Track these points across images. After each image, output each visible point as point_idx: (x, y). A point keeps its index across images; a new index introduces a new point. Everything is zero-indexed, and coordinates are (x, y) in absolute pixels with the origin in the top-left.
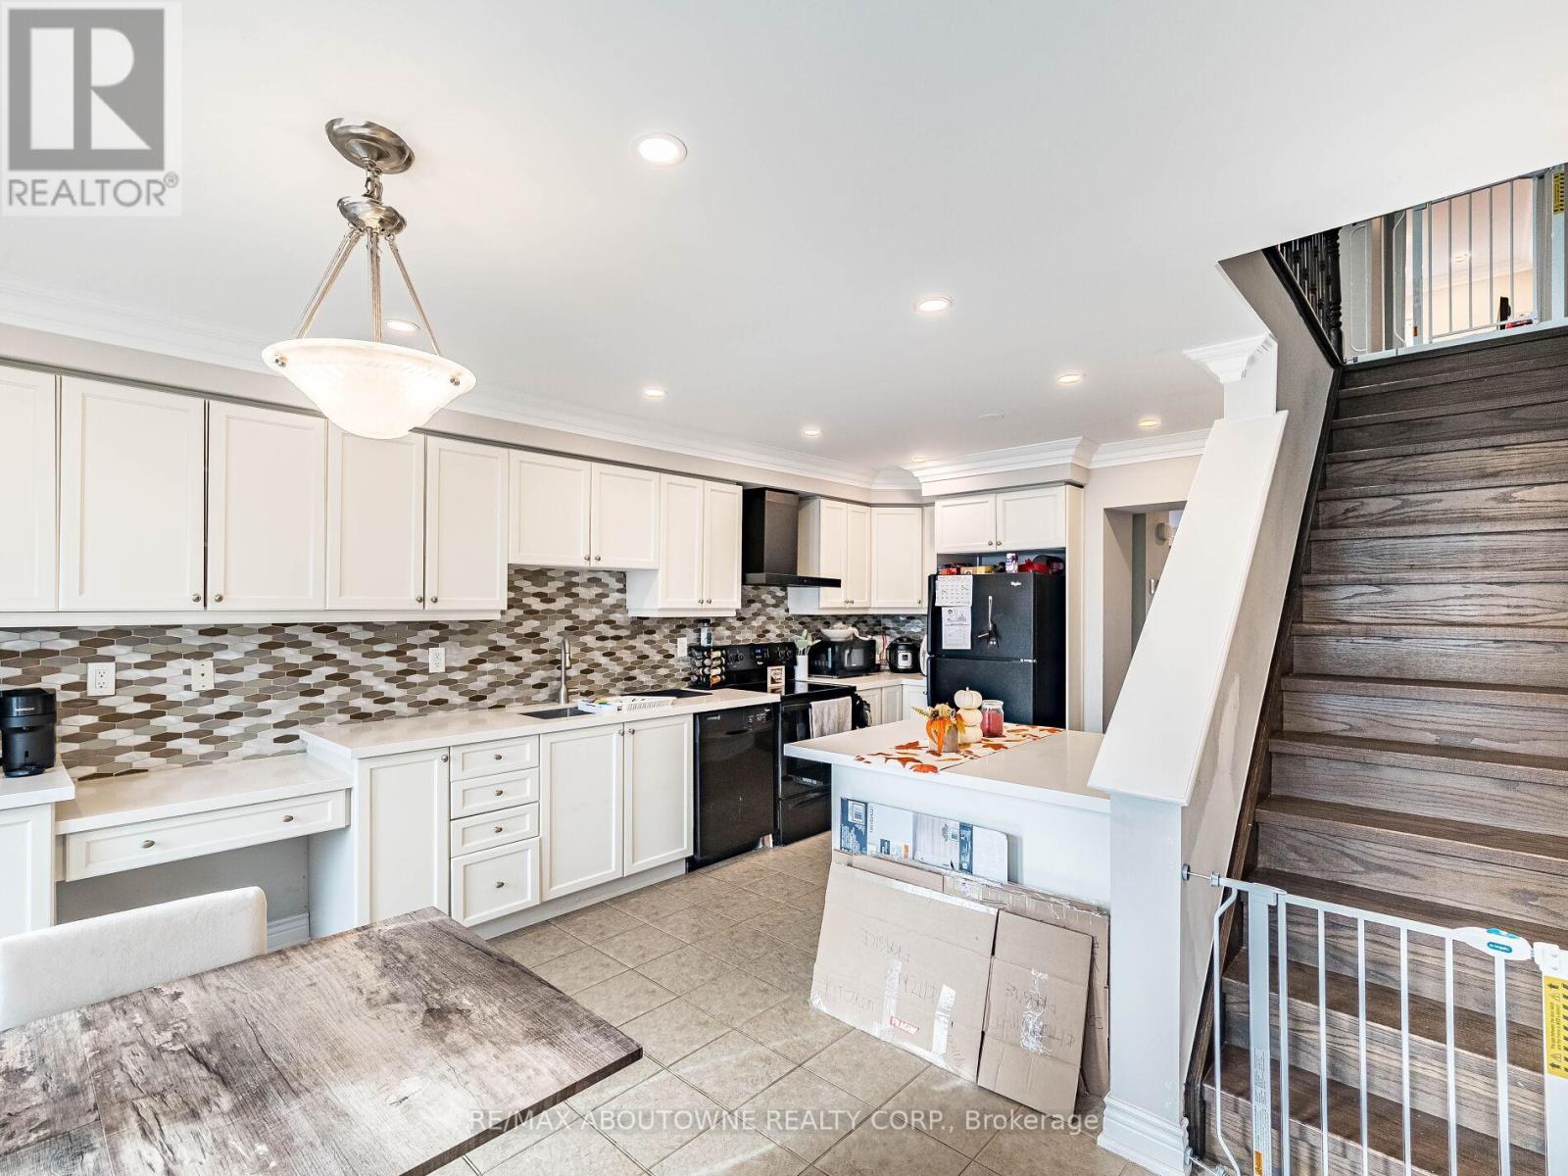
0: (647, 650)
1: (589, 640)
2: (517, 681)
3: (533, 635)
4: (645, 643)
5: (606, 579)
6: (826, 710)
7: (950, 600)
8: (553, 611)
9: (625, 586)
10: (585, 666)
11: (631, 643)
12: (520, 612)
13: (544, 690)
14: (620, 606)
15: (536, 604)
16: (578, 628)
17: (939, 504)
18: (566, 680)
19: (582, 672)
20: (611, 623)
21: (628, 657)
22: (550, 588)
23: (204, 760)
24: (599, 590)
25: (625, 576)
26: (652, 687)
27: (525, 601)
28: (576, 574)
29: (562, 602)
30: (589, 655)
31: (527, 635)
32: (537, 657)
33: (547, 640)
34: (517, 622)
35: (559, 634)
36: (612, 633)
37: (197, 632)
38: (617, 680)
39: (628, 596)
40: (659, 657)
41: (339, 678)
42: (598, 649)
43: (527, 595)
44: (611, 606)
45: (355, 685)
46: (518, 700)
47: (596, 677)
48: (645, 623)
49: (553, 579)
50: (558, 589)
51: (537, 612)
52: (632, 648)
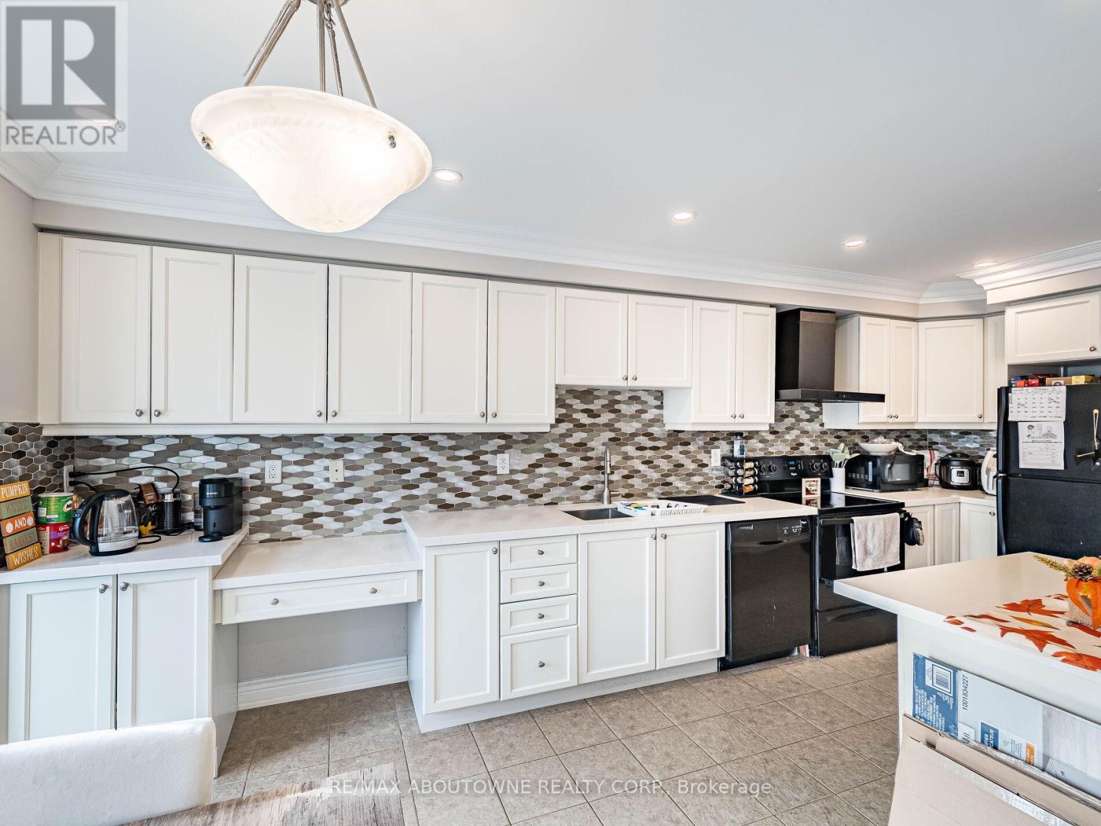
0: (682, 459)
1: (630, 450)
2: (567, 483)
3: (581, 445)
4: (681, 453)
5: (645, 397)
6: (870, 526)
7: (1030, 414)
8: (599, 425)
9: (662, 403)
10: (626, 472)
11: (667, 453)
12: (571, 426)
13: (590, 491)
14: (658, 420)
15: (584, 419)
16: (620, 439)
17: (1010, 312)
18: (608, 484)
19: (624, 477)
20: (649, 435)
21: (665, 465)
22: (596, 406)
23: (337, 533)
24: (639, 407)
25: (662, 394)
26: (687, 492)
27: (574, 416)
28: (619, 393)
29: (606, 417)
30: (629, 463)
31: (575, 445)
32: (585, 463)
33: (593, 449)
34: (568, 434)
35: (603, 444)
36: (651, 444)
37: (334, 440)
38: (655, 485)
39: (665, 412)
40: (693, 466)
41: (429, 476)
42: (638, 458)
43: (576, 411)
44: (649, 420)
45: (441, 481)
46: (568, 499)
47: (636, 482)
48: (680, 435)
49: (598, 397)
50: (603, 406)
51: (584, 425)
52: (668, 457)
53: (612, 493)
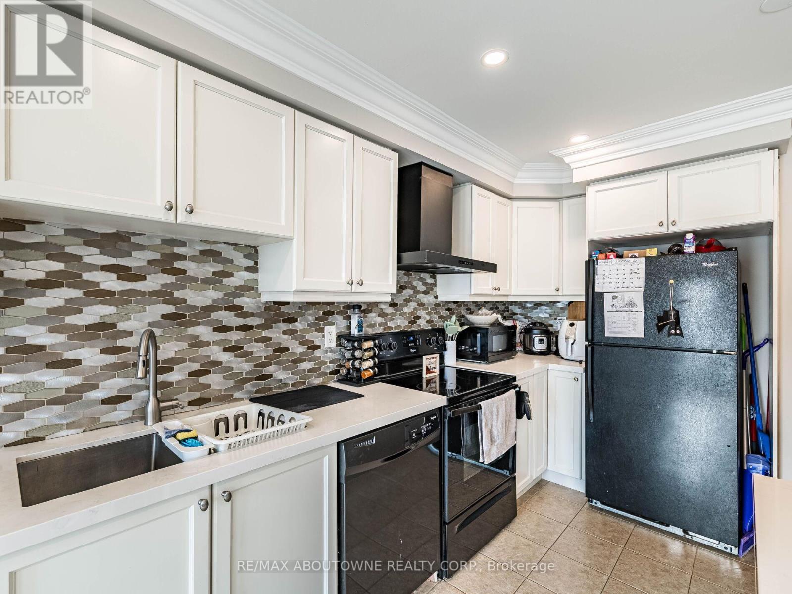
0: (286, 341)
1: (203, 331)
2: (71, 396)
3: (103, 327)
4: (284, 333)
5: (228, 252)
6: (495, 409)
7: (613, 285)
8: (143, 293)
9: (256, 263)
10: (196, 366)
11: (265, 333)
12: (77, 293)
13: (123, 405)
14: (249, 288)
15: (110, 282)
16: (184, 316)
17: (591, 190)
18: (156, 389)
19: (192, 374)
20: (237, 310)
21: (260, 351)
22: (136, 261)
24: (219, 268)
25: (257, 252)
26: (293, 385)
27: (86, 276)
28: (183, 244)
29: (155, 281)
30: (202, 351)
31: (88, 327)
32: (111, 359)
33: (130, 334)
34: (73, 307)
35: (151, 325)
36: (240, 321)
38: (245, 381)
39: (260, 276)
40: (300, 349)
42: (216, 343)
43: (92, 268)
44: (236, 288)
46: (69, 426)
47: (215, 380)
48: (284, 309)
49: (140, 247)
50: (150, 262)
51: (112, 293)
52: (266, 340)
53: (162, 405)
